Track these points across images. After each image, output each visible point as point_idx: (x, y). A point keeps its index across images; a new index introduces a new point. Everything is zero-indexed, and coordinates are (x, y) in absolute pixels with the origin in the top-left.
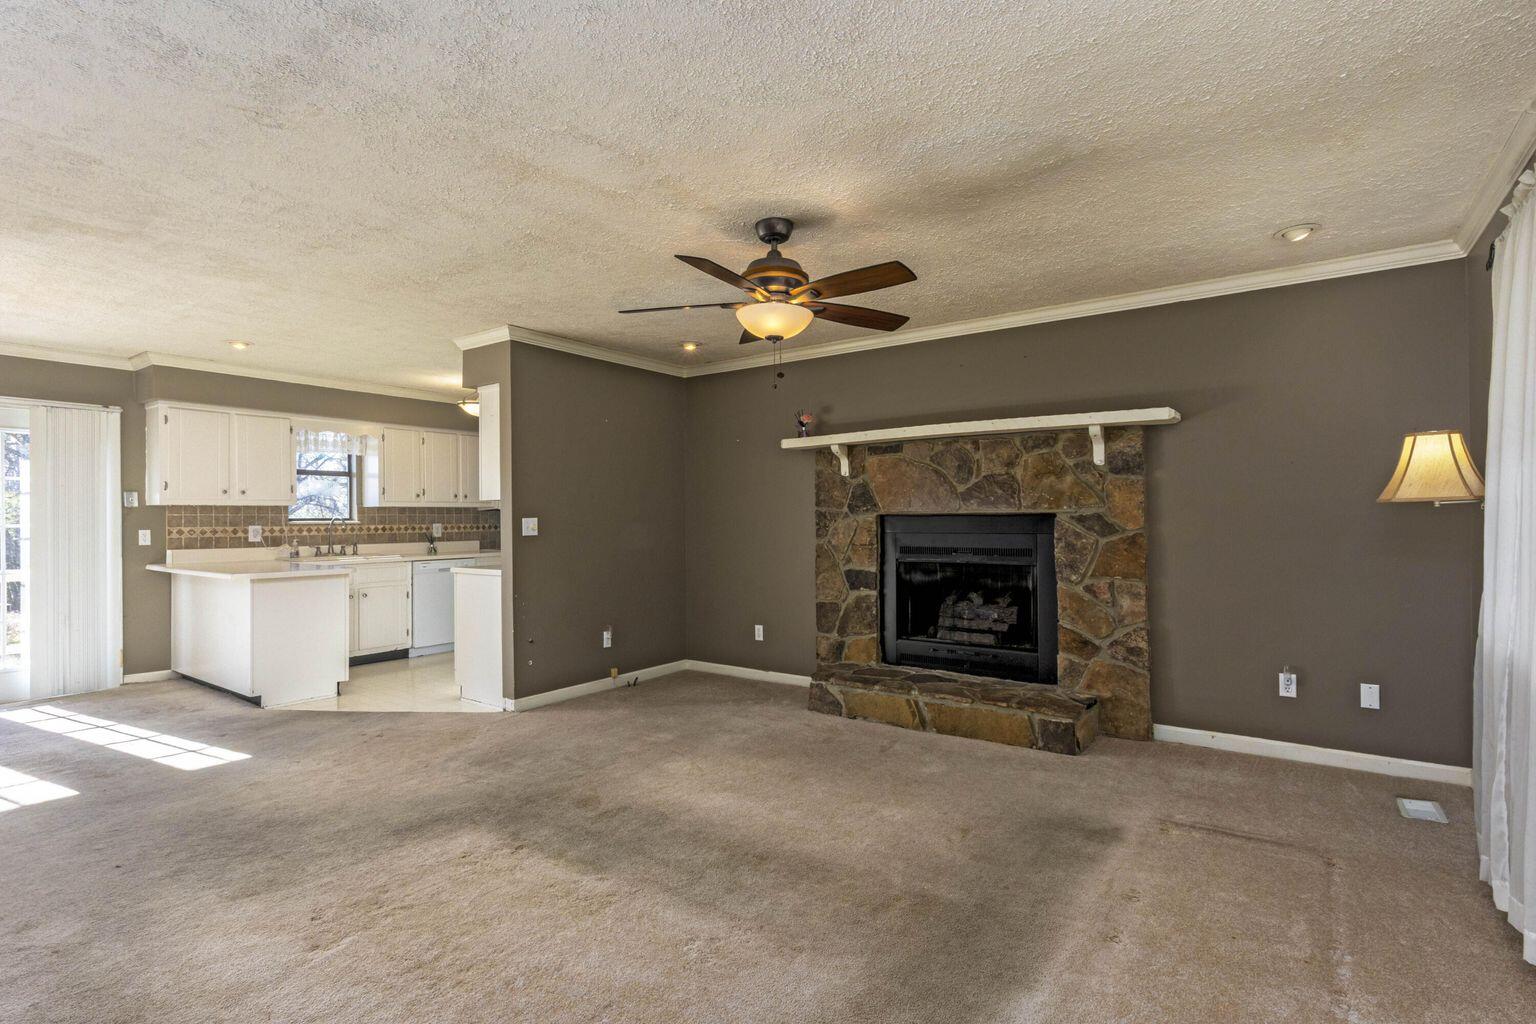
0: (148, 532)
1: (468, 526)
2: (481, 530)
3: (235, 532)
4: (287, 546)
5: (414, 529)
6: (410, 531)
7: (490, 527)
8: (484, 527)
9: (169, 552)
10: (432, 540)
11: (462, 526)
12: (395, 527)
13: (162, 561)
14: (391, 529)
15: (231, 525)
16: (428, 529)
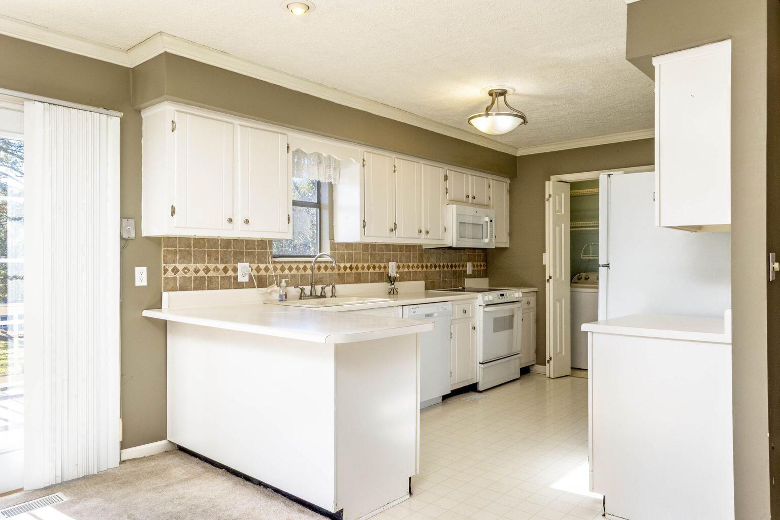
0: (144, 269)
1: (415, 265)
2: (425, 269)
3: (225, 270)
4: (275, 287)
5: (374, 267)
6: (371, 270)
7: (431, 267)
8: (427, 267)
9: (165, 295)
10: (391, 280)
11: (411, 265)
12: (360, 265)
13: (158, 305)
14: (357, 268)
15: (222, 262)
16: (385, 268)
